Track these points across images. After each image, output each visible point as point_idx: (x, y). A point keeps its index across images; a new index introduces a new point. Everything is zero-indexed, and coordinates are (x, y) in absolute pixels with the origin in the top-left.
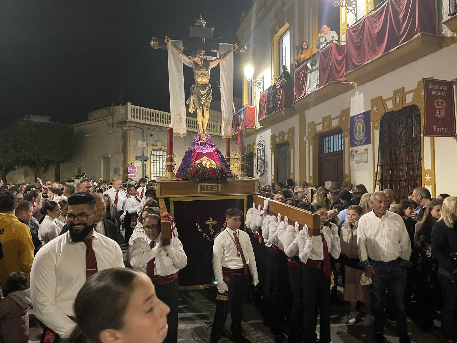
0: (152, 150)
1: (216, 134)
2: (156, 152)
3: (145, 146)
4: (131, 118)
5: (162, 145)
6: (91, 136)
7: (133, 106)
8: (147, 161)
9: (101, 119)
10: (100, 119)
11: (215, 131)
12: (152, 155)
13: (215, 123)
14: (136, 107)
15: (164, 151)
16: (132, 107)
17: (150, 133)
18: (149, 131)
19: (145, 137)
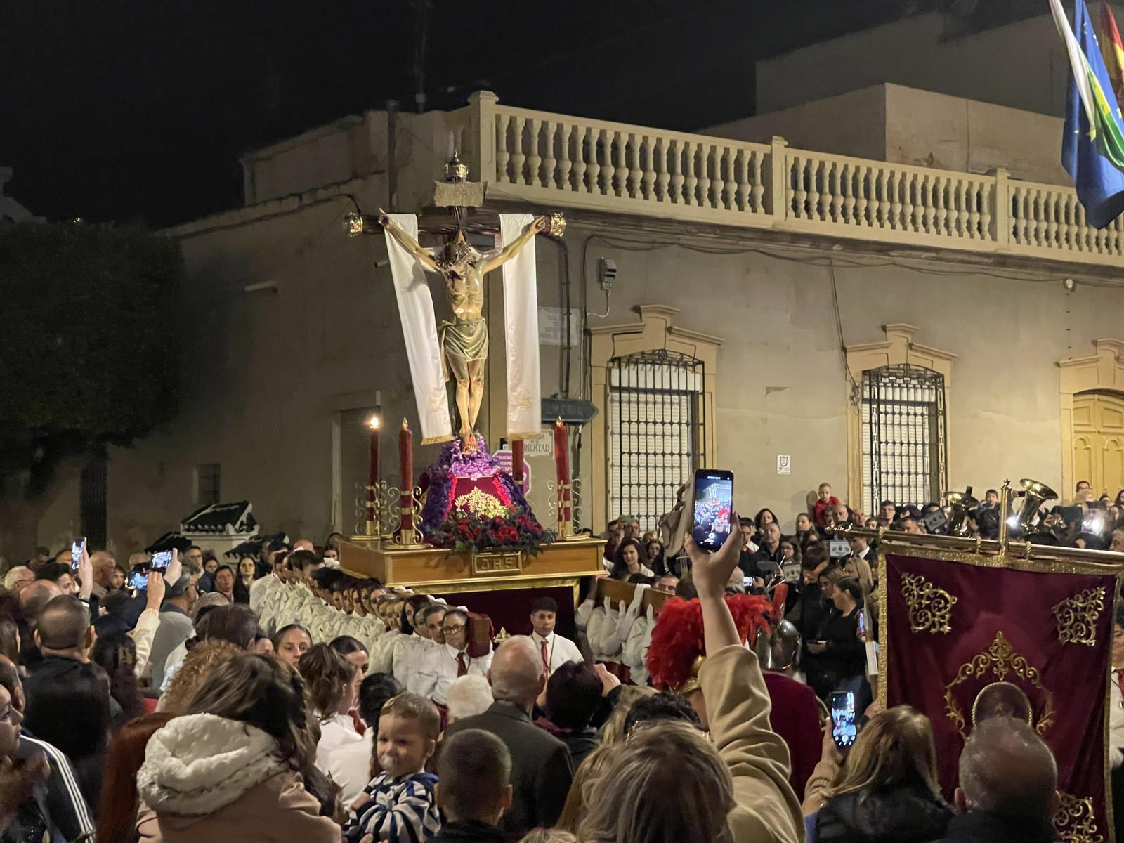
0: (613, 360)
1: (987, 245)
2: (633, 373)
3: (575, 341)
4: (498, 179)
5: (669, 330)
6: (274, 290)
7: (508, 112)
8: (588, 425)
9: (332, 191)
10: (321, 194)
11: (980, 230)
12: (613, 389)
13: (977, 180)
14: (522, 114)
15: (677, 366)
16: (498, 117)
17: (601, 263)
18: (595, 253)
19: (574, 290)
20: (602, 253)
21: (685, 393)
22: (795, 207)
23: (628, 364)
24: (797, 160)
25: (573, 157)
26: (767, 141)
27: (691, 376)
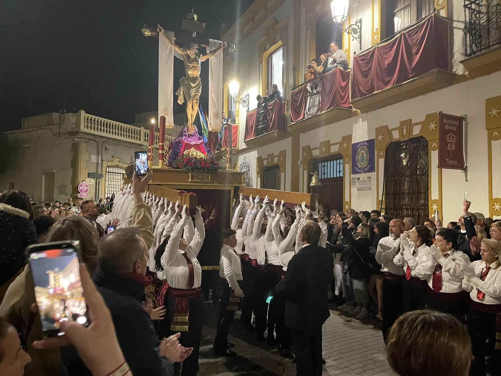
0: (107, 166)
2: (111, 169)
3: (100, 162)
4: (84, 128)
5: (119, 161)
6: (29, 147)
7: (87, 115)
8: (102, 179)
9: (45, 127)
10: (42, 127)
12: (107, 172)
14: (90, 116)
15: (121, 168)
16: (85, 116)
17: (106, 147)
18: (104, 145)
19: (100, 151)
20: (106, 145)
21: (122, 174)
22: (145, 140)
23: (110, 167)
24: (146, 131)
25: (101, 125)
26: (140, 127)
27: (123, 170)
